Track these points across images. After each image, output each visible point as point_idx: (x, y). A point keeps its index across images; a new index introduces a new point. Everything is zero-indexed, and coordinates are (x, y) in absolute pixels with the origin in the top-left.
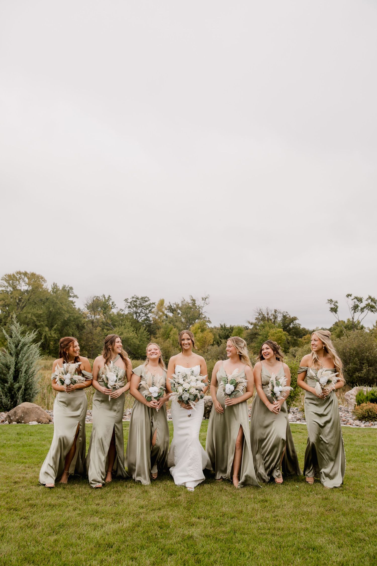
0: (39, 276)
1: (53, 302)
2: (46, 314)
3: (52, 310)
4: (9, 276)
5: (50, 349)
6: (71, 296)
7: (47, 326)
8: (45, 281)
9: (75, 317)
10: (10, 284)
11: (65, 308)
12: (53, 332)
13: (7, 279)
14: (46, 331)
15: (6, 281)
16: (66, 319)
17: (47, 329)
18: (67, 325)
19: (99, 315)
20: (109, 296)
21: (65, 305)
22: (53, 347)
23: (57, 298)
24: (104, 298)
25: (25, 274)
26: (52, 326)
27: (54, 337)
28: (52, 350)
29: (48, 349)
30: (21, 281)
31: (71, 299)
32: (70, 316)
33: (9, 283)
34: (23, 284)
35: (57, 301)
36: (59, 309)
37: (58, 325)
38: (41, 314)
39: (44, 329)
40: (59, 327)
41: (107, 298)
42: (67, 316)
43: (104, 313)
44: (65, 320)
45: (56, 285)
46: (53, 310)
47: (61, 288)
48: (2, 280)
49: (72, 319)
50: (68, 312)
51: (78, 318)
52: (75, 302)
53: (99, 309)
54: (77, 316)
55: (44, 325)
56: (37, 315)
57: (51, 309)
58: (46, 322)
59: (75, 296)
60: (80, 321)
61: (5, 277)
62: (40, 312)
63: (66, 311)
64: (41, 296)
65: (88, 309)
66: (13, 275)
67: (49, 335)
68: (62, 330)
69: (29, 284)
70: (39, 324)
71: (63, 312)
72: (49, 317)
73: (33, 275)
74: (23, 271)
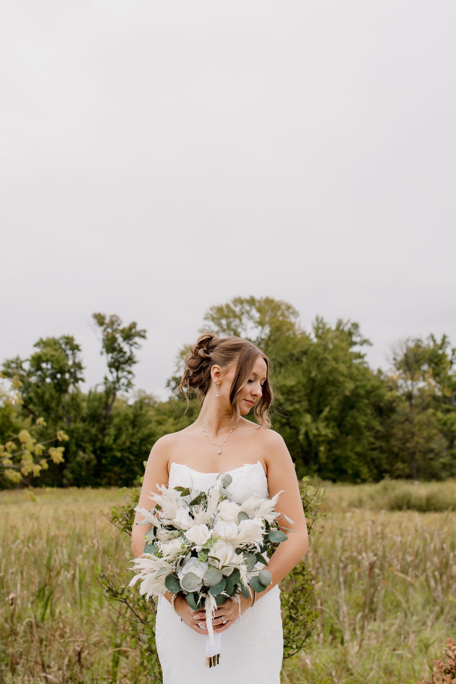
0: (282, 304)
1: (316, 359)
2: (304, 386)
3: (316, 375)
4: (220, 310)
5: (320, 464)
6: (354, 343)
7: (308, 411)
8: (295, 313)
9: (369, 387)
10: (222, 327)
11: (342, 368)
12: (321, 425)
13: (215, 316)
14: (307, 424)
15: (213, 319)
16: (347, 393)
17: (308, 418)
18: (352, 407)
19: (424, 379)
20: (445, 337)
21: (344, 362)
22: (327, 457)
23: (326, 348)
24: (434, 341)
25: (252, 302)
26: (320, 412)
27: (326, 436)
28: (325, 464)
29: (315, 463)
30: (245, 319)
31: (355, 349)
32: (357, 387)
33: (220, 325)
34: (250, 324)
35: (326, 355)
36: (331, 372)
37: (331, 409)
38: (293, 387)
39: (302, 419)
40: (336, 413)
41: (439, 342)
42: (350, 386)
43: (436, 375)
44: (346, 397)
45: (321, 322)
46: (319, 377)
47: (334, 328)
48: (205, 319)
49: (362, 392)
50: (351, 377)
51: (375, 389)
52: (365, 355)
53: (425, 367)
54: (372, 386)
55: (301, 410)
56: (284, 389)
57: (313, 374)
58: (305, 404)
59: (365, 342)
60: (381, 397)
61: (210, 312)
62: (291, 382)
63: (346, 376)
64: (290, 346)
65: (398, 369)
66: (228, 306)
67: (315, 432)
68: (343, 419)
69: (261, 323)
70: (290, 408)
71: (341, 379)
72: (312, 391)
73: (269, 301)
74: (246, 296)
